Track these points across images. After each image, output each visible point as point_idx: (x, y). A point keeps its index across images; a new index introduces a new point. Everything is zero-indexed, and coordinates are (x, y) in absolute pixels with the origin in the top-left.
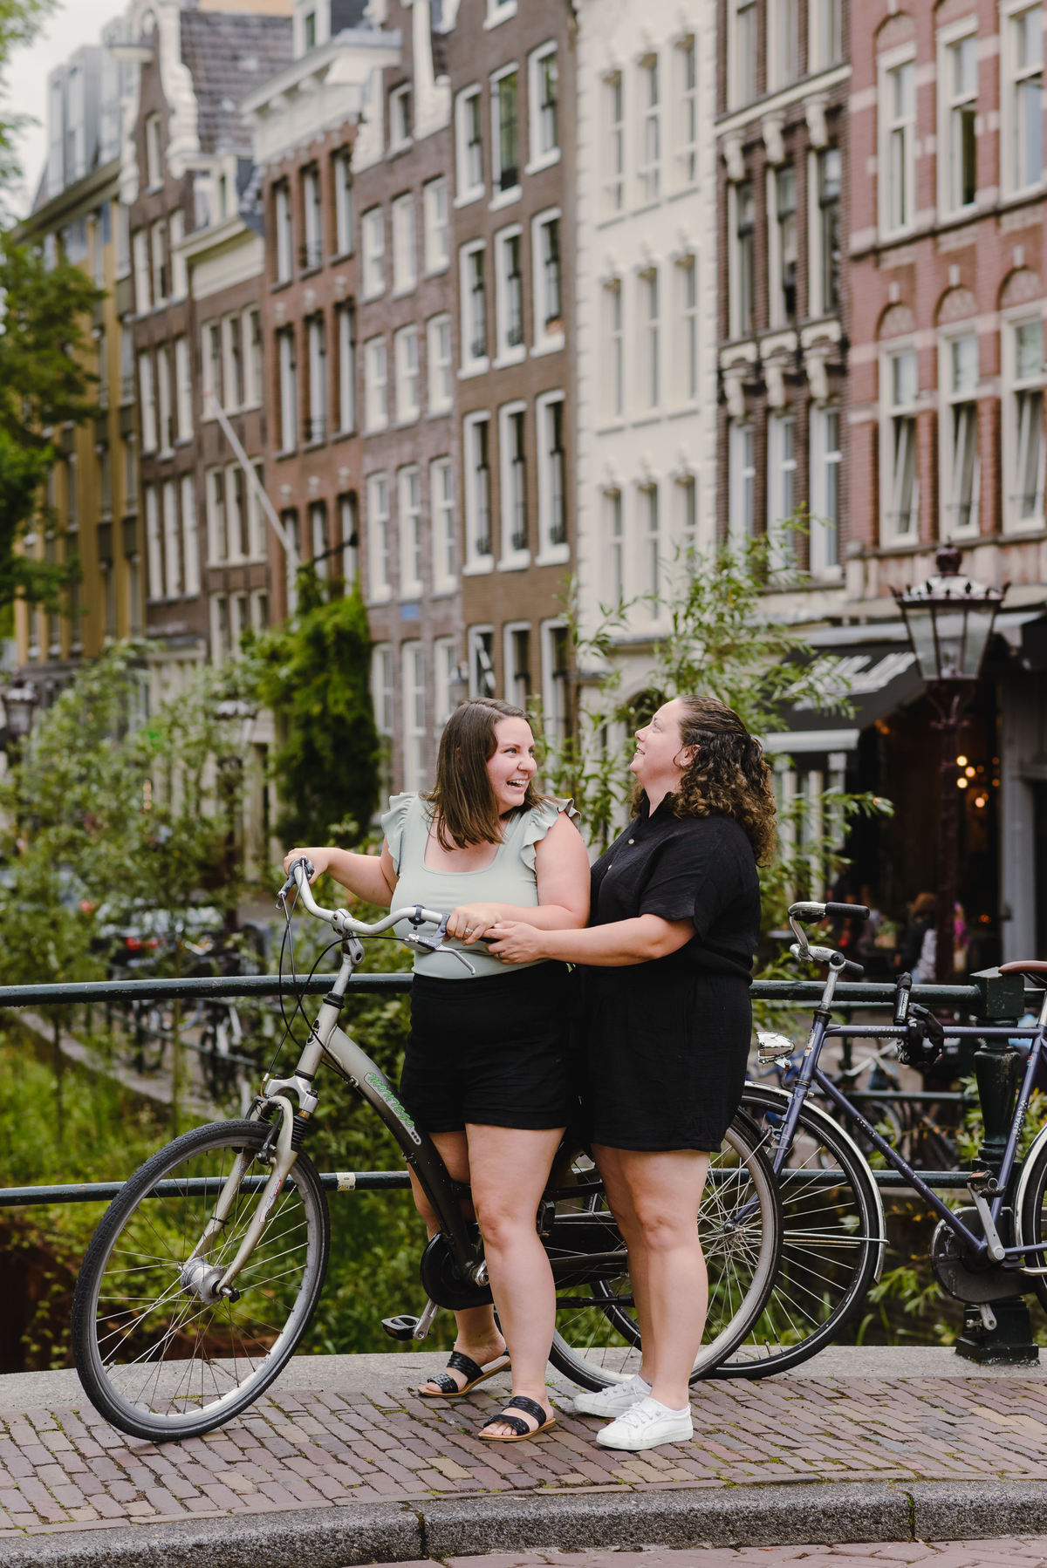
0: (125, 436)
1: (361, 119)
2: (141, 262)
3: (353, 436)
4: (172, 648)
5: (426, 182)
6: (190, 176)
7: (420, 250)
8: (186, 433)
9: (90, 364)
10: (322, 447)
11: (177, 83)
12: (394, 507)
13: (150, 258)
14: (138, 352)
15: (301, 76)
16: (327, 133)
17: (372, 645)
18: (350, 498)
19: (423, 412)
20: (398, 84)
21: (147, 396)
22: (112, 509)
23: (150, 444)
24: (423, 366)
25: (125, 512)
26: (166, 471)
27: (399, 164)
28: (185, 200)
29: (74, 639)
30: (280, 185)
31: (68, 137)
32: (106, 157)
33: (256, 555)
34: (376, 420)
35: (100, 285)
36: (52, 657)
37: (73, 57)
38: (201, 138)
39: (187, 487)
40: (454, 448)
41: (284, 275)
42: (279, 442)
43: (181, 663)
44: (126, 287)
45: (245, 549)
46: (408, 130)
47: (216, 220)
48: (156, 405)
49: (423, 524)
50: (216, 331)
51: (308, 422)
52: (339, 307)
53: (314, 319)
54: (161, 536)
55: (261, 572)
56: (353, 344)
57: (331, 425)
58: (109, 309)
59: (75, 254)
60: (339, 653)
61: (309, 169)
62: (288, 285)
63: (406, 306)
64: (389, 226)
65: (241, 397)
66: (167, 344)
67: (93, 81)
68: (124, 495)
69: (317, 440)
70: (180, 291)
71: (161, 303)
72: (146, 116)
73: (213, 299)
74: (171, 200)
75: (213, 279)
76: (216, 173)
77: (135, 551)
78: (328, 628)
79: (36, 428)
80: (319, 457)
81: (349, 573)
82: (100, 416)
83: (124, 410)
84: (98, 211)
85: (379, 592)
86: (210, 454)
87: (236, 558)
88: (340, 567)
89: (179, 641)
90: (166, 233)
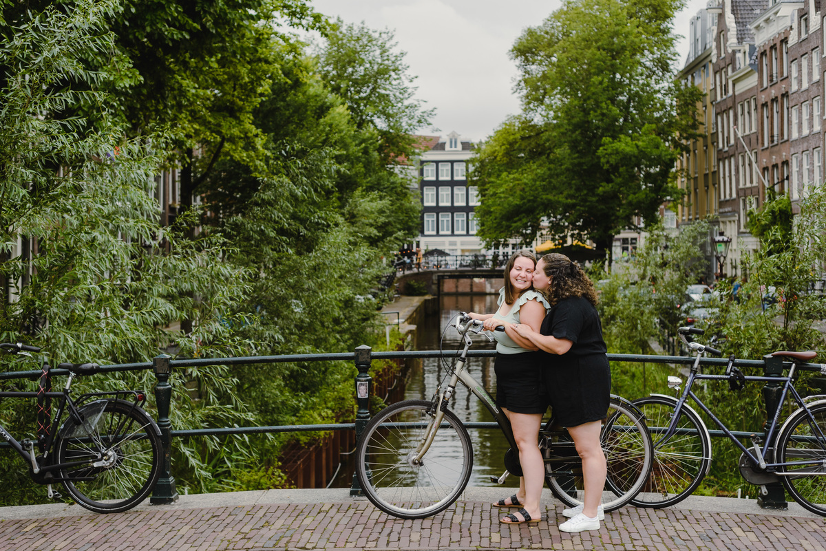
0: (713, 144)
1: (791, 28)
2: (718, 83)
3: (788, 140)
4: (727, 217)
5: (812, 50)
6: (734, 52)
7: (810, 74)
8: (732, 142)
9: (700, 119)
10: (777, 145)
11: (730, 20)
12: (801, 166)
13: (721, 82)
14: (717, 114)
15: (770, 14)
16: (779, 34)
17: (793, 215)
18: (786, 163)
19: (810, 133)
20: (803, 15)
21: (720, 129)
22: (709, 169)
23: (721, 146)
24: (811, 115)
25: (713, 170)
26: (725, 155)
27: (803, 43)
28: (733, 61)
29: (697, 214)
30: (763, 54)
31: (696, 40)
32: (708, 47)
33: (755, 184)
34: (795, 135)
35: (704, 93)
36: (690, 220)
37: (698, 14)
38: (738, 39)
39: (733, 160)
40: (821, 145)
41: (765, 85)
42: (763, 144)
43: (730, 222)
44: (713, 91)
45: (751, 182)
46: (807, 32)
47: (742, 66)
48: (723, 132)
49: (811, 171)
50: (742, 106)
51: (772, 136)
52: (783, 95)
53: (774, 100)
54: (724, 178)
55: (756, 190)
56: (788, 109)
57: (780, 138)
58: (708, 99)
59: (697, 82)
60: (781, 218)
61: (773, 47)
62: (767, 88)
63: (805, 94)
64: (800, 66)
65: (750, 129)
66: (726, 111)
67: (704, 21)
68: (713, 164)
69: (775, 143)
70: (731, 93)
71: (724, 97)
72: (719, 33)
73: (741, 95)
74: (728, 61)
75: (741, 87)
76: (742, 51)
77: (716, 183)
78: (776, 209)
79: (684, 142)
80: (776, 149)
81: (786, 190)
82: (705, 137)
83: (712, 134)
84: (704, 66)
85: (795, 196)
86: (739, 150)
87: (748, 185)
88: (782, 187)
89: (729, 214)
90: (726, 73)
